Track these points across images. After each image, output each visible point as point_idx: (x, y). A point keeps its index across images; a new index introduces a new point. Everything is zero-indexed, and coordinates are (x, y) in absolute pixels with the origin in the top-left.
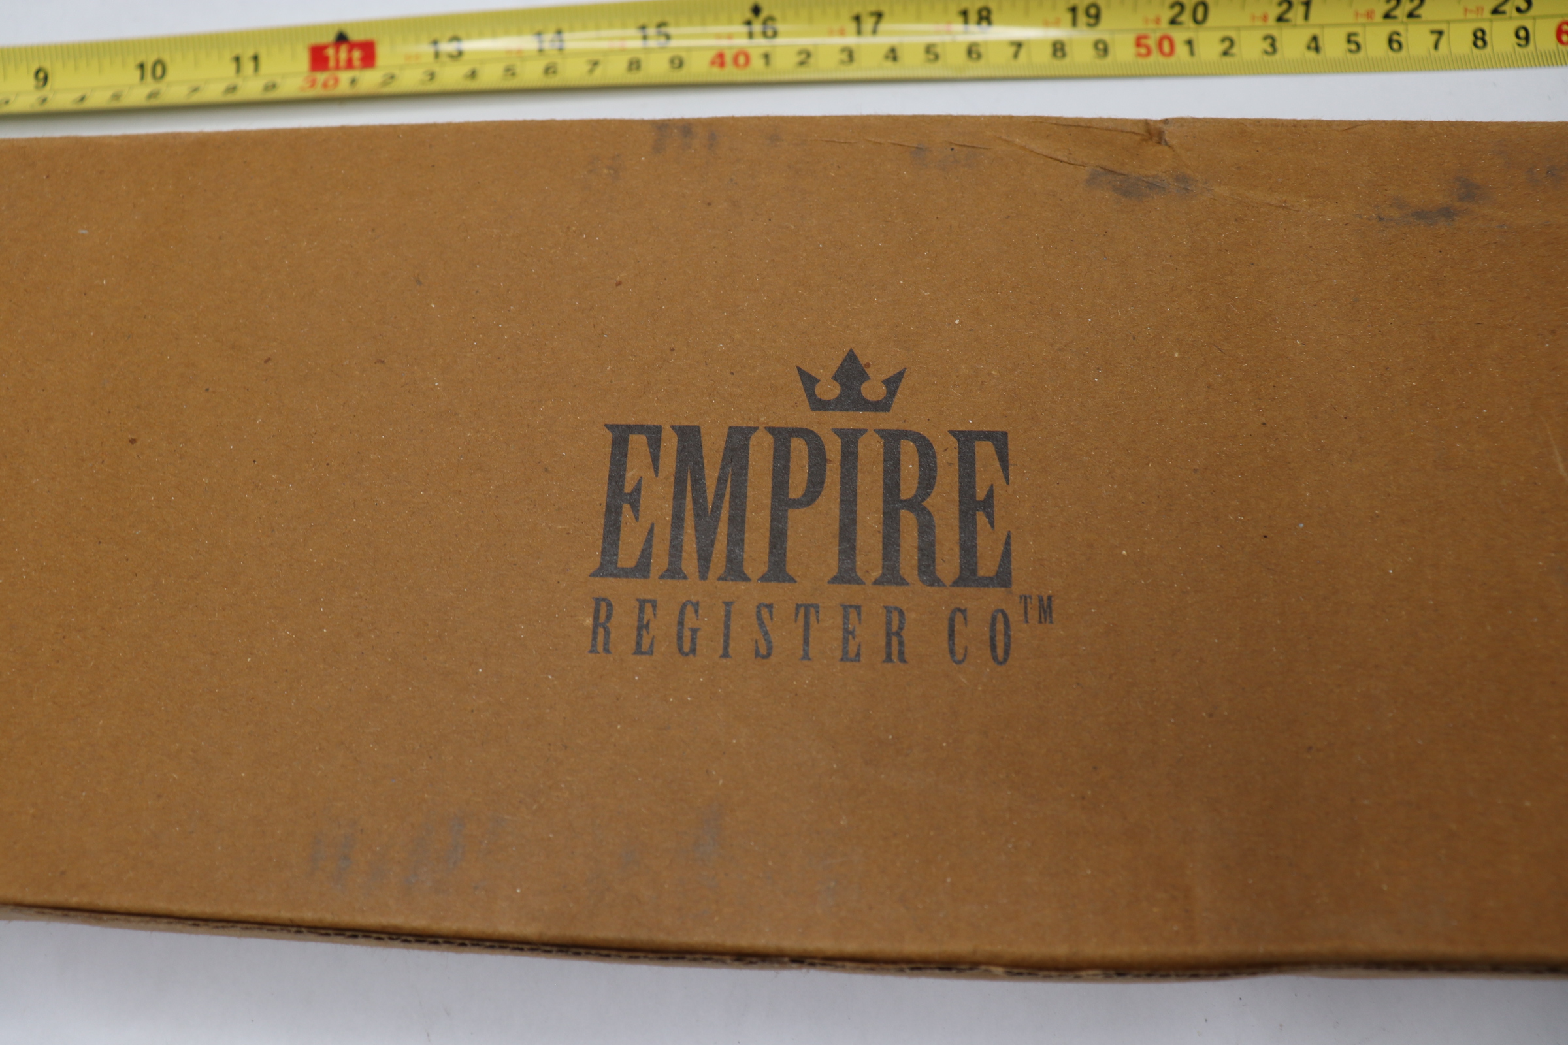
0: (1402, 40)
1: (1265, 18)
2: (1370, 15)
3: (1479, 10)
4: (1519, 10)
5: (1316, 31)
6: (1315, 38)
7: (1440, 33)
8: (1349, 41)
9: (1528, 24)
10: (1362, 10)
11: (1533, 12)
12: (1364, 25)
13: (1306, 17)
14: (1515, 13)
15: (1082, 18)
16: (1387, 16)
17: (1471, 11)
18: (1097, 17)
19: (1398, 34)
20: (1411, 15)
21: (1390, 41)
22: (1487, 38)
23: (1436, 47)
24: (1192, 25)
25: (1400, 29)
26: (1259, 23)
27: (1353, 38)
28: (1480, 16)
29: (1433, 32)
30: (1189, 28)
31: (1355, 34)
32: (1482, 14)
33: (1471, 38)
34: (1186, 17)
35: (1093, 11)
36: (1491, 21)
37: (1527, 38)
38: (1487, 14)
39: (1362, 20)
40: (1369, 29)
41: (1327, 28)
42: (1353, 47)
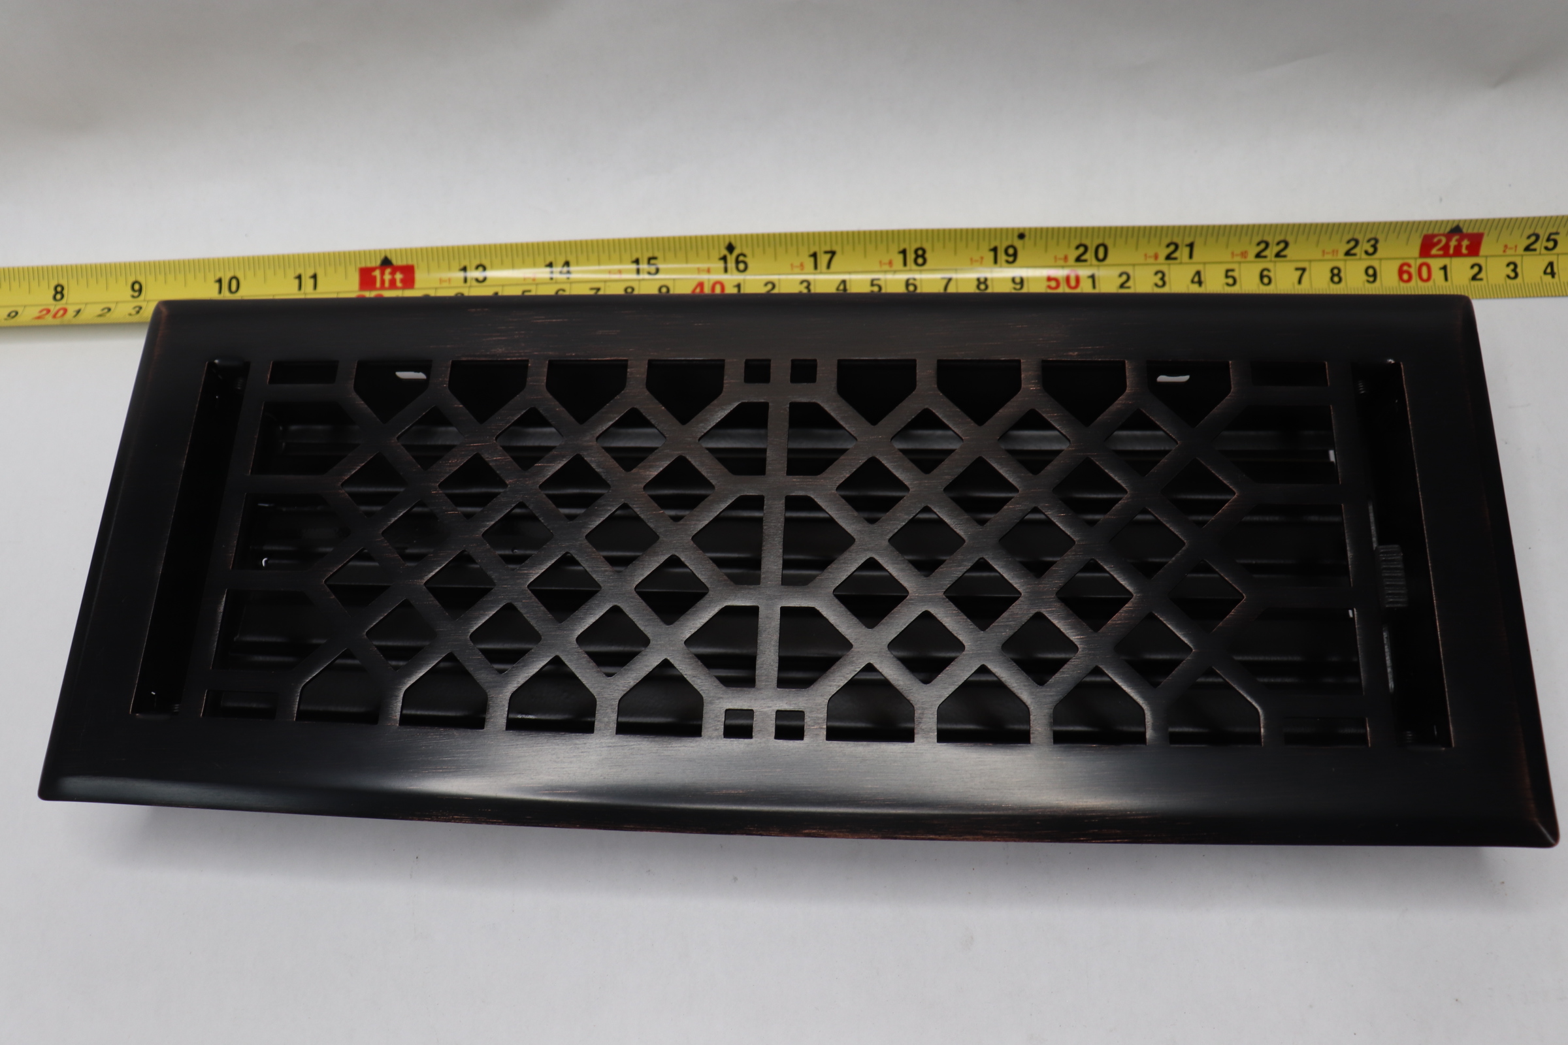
0: (1271, 274)
1: (1156, 257)
2: (1244, 254)
3: (1335, 252)
4: (1367, 253)
5: (1200, 267)
6: (1198, 273)
7: (1304, 270)
8: (1227, 276)
9: (1376, 264)
10: (1238, 251)
11: (1377, 255)
12: (1240, 263)
13: (1191, 256)
14: (1364, 256)
15: (1002, 257)
16: (1258, 256)
17: (1328, 253)
18: (1015, 255)
19: (1268, 270)
20: (1278, 255)
21: (1262, 277)
22: (1342, 274)
23: (1300, 282)
24: (1094, 262)
25: (1270, 266)
26: (1152, 260)
27: (1230, 274)
28: (1335, 257)
29: (1297, 269)
30: (1091, 265)
31: (1232, 270)
32: (1337, 255)
33: (1329, 275)
34: (1089, 256)
35: (1011, 251)
36: (1345, 260)
37: (1375, 275)
38: (1341, 255)
39: (1238, 259)
40: (1243, 265)
41: (1208, 266)
42: (1230, 281)
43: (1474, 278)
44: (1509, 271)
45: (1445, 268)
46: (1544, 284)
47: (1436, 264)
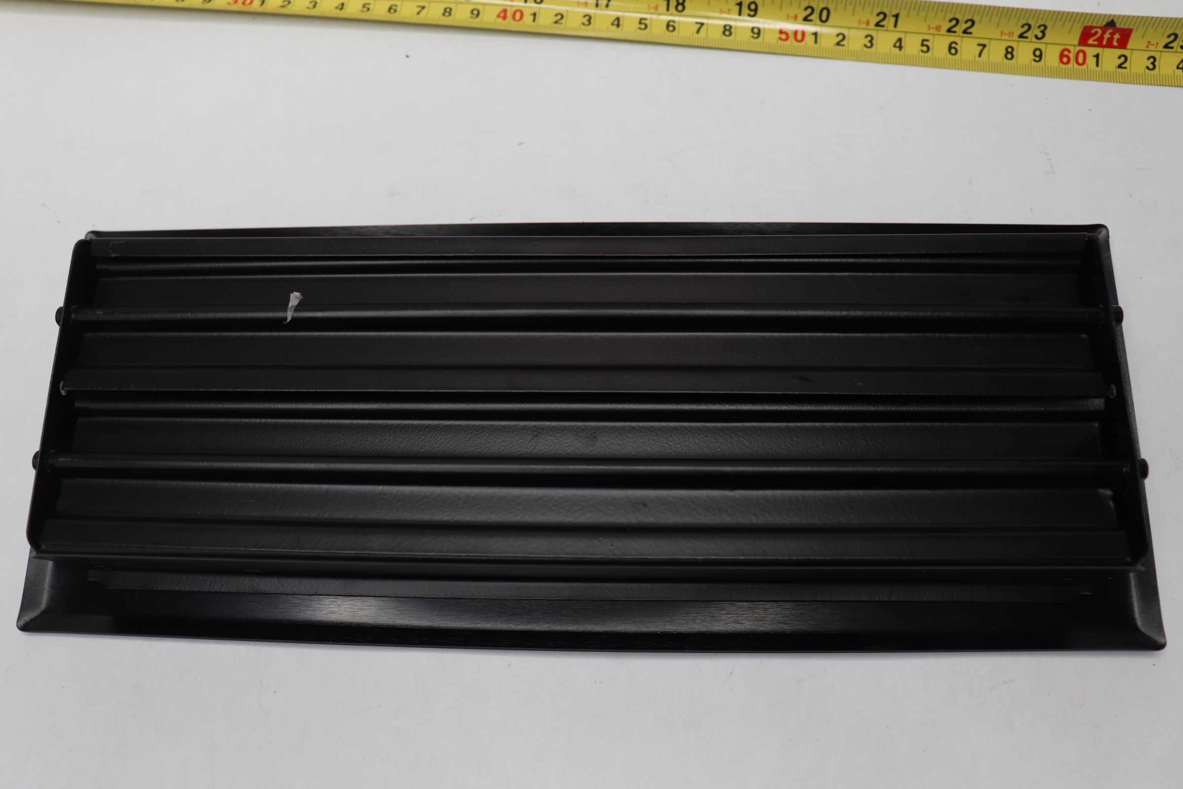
0: (958, 47)
1: (868, 23)
2: (938, 28)
3: (1011, 34)
4: (1036, 37)
5: (901, 35)
6: (900, 40)
7: (984, 46)
8: (922, 45)
9: (1042, 47)
10: (933, 25)
11: (1044, 40)
12: (934, 35)
13: (895, 26)
14: (1034, 39)
15: (745, 10)
16: (949, 31)
17: (1005, 34)
18: (756, 10)
19: (956, 43)
20: (965, 32)
21: (950, 48)
22: (1014, 53)
23: (980, 55)
24: (818, 22)
25: (957, 40)
26: (864, 26)
27: (925, 43)
28: (1010, 39)
29: (979, 45)
30: (815, 25)
31: (927, 40)
32: (1012, 37)
33: (1004, 52)
34: (815, 17)
35: (753, 7)
36: (1018, 41)
37: (1040, 56)
38: (1016, 37)
39: (933, 31)
40: (936, 37)
41: (908, 35)
42: (925, 49)
43: (1120, 66)
44: (1149, 63)
45: (1097, 56)
46: (1175, 77)
47: (1091, 52)
